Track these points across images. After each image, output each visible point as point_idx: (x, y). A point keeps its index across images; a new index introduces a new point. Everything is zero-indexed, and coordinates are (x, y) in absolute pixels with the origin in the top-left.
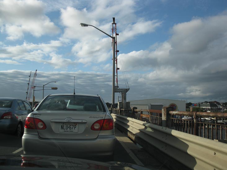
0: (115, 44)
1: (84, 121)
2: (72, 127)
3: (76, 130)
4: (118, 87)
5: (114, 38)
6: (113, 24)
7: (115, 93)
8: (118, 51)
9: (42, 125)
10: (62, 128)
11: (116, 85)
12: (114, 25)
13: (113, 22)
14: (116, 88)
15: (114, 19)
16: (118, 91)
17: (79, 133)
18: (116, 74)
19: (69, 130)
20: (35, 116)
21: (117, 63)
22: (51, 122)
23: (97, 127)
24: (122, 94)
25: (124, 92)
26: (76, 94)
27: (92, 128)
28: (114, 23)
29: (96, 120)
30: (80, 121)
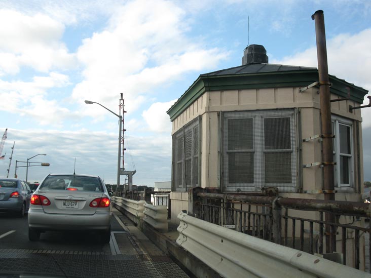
0: (122, 123)
1: (83, 199)
2: (73, 204)
3: (76, 207)
4: (124, 169)
5: (120, 117)
6: (120, 100)
7: (121, 175)
8: (125, 130)
9: (46, 201)
10: (64, 204)
11: (121, 167)
12: (122, 101)
13: (120, 99)
14: (122, 170)
15: (122, 94)
16: (124, 173)
17: (79, 209)
18: (122, 155)
19: (70, 206)
20: (40, 194)
21: (123, 143)
22: (56, 199)
23: (95, 204)
24: (129, 176)
25: (130, 175)
26: (76, 174)
27: (91, 205)
28: (122, 99)
29: (94, 198)
30: (81, 199)
